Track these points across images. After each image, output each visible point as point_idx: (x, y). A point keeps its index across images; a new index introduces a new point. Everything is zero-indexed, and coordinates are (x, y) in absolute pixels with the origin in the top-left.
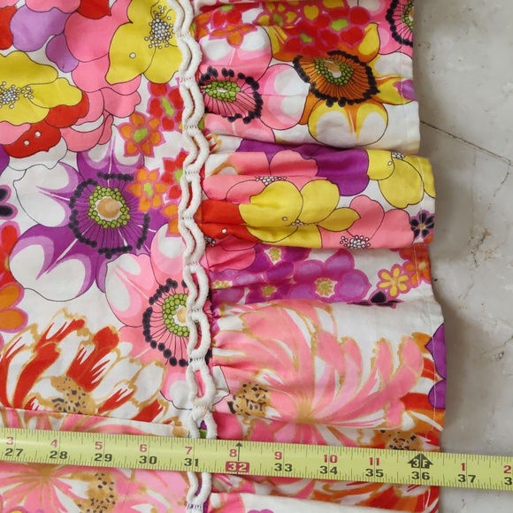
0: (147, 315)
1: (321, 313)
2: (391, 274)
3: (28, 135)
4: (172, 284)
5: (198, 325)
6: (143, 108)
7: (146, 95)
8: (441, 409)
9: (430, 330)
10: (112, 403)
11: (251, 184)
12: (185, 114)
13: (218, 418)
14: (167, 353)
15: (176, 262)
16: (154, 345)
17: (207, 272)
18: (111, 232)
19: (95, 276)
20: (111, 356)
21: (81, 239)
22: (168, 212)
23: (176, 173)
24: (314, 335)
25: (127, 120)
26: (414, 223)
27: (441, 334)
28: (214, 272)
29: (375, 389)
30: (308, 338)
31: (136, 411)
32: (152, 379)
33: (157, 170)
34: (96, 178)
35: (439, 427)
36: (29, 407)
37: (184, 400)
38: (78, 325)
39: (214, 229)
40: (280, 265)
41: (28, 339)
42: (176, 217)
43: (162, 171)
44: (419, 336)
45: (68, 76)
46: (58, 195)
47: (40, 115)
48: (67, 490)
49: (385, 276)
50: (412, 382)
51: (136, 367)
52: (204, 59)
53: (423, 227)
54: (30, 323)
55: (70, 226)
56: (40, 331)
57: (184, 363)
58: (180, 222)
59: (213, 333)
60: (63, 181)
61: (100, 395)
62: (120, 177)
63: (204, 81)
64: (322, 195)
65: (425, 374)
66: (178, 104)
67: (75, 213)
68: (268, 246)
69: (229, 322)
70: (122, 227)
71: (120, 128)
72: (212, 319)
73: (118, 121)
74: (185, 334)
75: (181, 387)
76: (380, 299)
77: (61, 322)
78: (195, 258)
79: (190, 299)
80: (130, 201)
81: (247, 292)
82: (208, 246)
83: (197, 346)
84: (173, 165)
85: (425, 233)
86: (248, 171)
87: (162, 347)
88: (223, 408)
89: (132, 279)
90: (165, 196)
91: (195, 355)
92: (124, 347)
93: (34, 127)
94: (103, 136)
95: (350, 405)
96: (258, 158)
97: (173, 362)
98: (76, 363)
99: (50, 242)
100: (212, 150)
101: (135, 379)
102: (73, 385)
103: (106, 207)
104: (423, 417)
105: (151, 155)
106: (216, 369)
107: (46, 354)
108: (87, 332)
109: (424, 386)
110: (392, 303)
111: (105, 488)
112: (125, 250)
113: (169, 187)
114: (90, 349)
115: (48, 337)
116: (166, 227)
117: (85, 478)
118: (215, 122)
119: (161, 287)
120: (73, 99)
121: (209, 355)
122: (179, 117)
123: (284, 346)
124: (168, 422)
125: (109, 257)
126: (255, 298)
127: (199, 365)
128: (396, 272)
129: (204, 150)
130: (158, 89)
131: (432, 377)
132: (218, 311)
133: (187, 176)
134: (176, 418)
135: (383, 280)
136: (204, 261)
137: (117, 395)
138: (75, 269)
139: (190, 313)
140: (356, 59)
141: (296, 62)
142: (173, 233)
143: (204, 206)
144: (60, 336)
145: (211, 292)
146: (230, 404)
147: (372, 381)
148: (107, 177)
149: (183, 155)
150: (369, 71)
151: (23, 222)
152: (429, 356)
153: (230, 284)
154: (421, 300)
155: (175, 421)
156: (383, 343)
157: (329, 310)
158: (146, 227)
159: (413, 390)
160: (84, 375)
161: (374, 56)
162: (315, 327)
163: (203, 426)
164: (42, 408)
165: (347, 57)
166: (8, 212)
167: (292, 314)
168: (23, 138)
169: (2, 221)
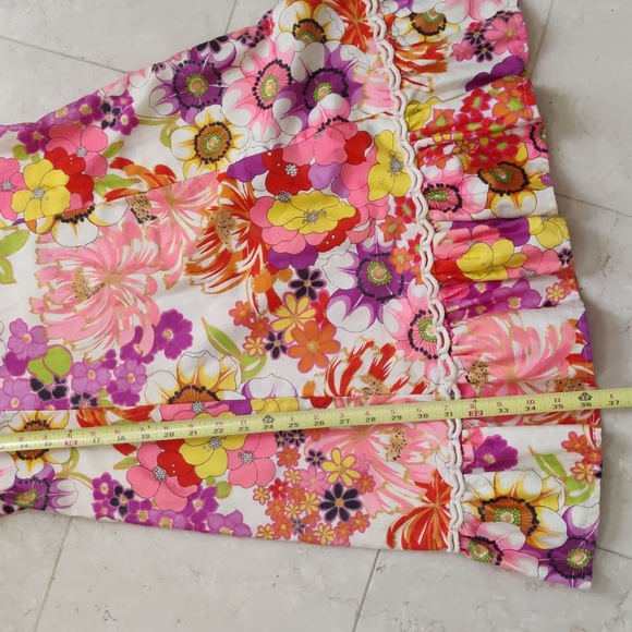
0: (410, 333)
1: (513, 317)
2: (553, 289)
3: (328, 238)
4: (422, 312)
5: (441, 334)
6: (392, 213)
7: (393, 205)
8: (590, 361)
9: (578, 316)
10: (397, 386)
11: (461, 248)
12: (417, 213)
13: (460, 386)
14: (426, 353)
15: (423, 299)
16: (417, 349)
17: (442, 302)
18: (382, 288)
19: (376, 315)
20: (393, 359)
21: (366, 294)
22: (414, 271)
23: (416, 247)
24: (510, 329)
25: (384, 221)
26: (560, 256)
27: (584, 318)
28: (446, 302)
29: (550, 355)
30: (507, 331)
31: (412, 389)
32: (418, 369)
33: (404, 248)
34: (369, 257)
35: (591, 373)
36: (349, 395)
37: (439, 379)
38: (370, 344)
39: (443, 277)
40: (485, 292)
41: (343, 356)
42: (419, 273)
43: (408, 247)
44: (571, 321)
45: (345, 200)
46: (348, 270)
47: (333, 225)
48: (377, 440)
49: (550, 291)
50: (571, 347)
51: (408, 363)
52: (425, 179)
53: (566, 258)
54: (342, 347)
55: (358, 287)
56: (349, 351)
57: (436, 357)
58: (422, 275)
59: (451, 337)
60: (350, 262)
61: (389, 383)
62: (383, 254)
63: (426, 192)
64: (504, 248)
65: (577, 342)
66: (412, 206)
67: (360, 279)
68: (476, 283)
69: (460, 329)
70: (388, 284)
71: (380, 226)
72: (449, 329)
73: (378, 222)
74: (435, 340)
75: (436, 372)
76: (548, 304)
77: (360, 344)
78: (434, 295)
79: (434, 320)
80: (391, 268)
81: (468, 311)
82: (441, 287)
83: (442, 346)
84: (414, 243)
85: (568, 261)
86: (459, 240)
87: (422, 350)
88: (463, 380)
89: (398, 313)
90: (411, 261)
91: (442, 352)
92: (400, 353)
93: (331, 233)
94: (370, 232)
95: (537, 366)
96: (464, 231)
97: (430, 357)
98: (373, 365)
99: (349, 299)
100: (436, 231)
101: (408, 370)
102: (373, 379)
103: (377, 273)
104: (581, 368)
105: (400, 239)
106: (455, 358)
107: (355, 363)
108: (376, 348)
109: (578, 349)
110: (555, 305)
111: (400, 436)
112: (391, 297)
113: (413, 257)
114: (380, 357)
115: (355, 353)
116: (414, 279)
117: (387, 432)
118: (436, 215)
119: (416, 315)
120: (350, 213)
121: (450, 350)
122: (414, 215)
123: (494, 338)
124: (431, 393)
125: (383, 302)
126: (473, 314)
127: (444, 356)
128: (557, 287)
129: (431, 231)
130: (400, 200)
131: (581, 343)
132: (452, 324)
133: (423, 248)
134: (436, 390)
135: (549, 294)
136: (440, 297)
137: (400, 381)
138: (364, 312)
139: (436, 328)
140: (514, 165)
141: (479, 173)
142: (419, 282)
143: (436, 264)
144: (361, 352)
145: (446, 314)
146: (467, 377)
147: (547, 351)
148: (375, 255)
149: (419, 236)
150: (523, 171)
151: (330, 289)
152: (578, 331)
153: (457, 307)
154: (572, 301)
155: (435, 391)
156: (551, 328)
157: (517, 314)
158: (402, 282)
159: (572, 352)
160: (378, 372)
161: (525, 161)
162: (511, 324)
163: (452, 393)
164: (357, 394)
165: (509, 164)
166: (321, 284)
167: (496, 319)
168: (325, 240)
169: (318, 290)
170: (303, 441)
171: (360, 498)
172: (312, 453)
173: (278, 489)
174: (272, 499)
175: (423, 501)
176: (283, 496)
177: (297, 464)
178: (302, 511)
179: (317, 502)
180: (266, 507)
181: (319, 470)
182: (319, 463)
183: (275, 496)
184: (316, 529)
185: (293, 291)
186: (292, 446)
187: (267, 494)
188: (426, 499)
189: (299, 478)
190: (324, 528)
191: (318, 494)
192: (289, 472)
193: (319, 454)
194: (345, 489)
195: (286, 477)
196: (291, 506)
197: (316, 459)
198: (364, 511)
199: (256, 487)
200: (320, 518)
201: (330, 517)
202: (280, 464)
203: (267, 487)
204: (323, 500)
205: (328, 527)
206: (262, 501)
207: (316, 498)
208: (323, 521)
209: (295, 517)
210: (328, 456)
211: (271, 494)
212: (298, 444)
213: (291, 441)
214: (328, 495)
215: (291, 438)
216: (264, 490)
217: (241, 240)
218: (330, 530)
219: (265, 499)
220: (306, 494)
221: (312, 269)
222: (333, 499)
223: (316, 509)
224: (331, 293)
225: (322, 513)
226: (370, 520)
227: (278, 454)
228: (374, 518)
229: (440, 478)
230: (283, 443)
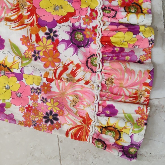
0: (87, 61)
1: (127, 64)
2: (142, 56)
4: (94, 55)
5: (99, 64)
6: (88, 14)
7: (89, 11)
8: (151, 86)
9: (151, 69)
10: (79, 80)
12: (98, 16)
13: (102, 85)
14: (92, 70)
15: (95, 50)
16: (89, 68)
17: (102, 53)
18: (79, 42)
19: (76, 52)
20: (79, 70)
21: (73, 43)
22: (93, 39)
23: (95, 30)
24: (125, 68)
25: (84, 17)
26: (149, 41)
27: (153, 70)
29: (138, 81)
30: (124, 69)
31: (84, 82)
32: (88, 75)
33: (91, 29)
34: (76, 30)
35: (150, 90)
36: (61, 80)
37: (95, 80)
38: (72, 62)
39: (104, 43)
40: (118, 52)
41: (61, 65)
43: (92, 29)
44: (148, 70)
45: (71, 4)
46: (68, 33)
47: (65, 14)
48: (68, 98)
50: (146, 80)
51: (85, 73)
52: (103, 5)
53: (151, 42)
54: (61, 61)
55: (70, 40)
56: (64, 63)
57: (95, 72)
58: (96, 41)
59: (103, 66)
60: (69, 29)
61: (77, 78)
62: (82, 30)
63: (103, 9)
64: (129, 36)
65: (149, 78)
67: (72, 37)
69: (107, 64)
70: (82, 41)
71: (83, 18)
72: (103, 63)
73: (82, 17)
74: (96, 66)
75: (95, 78)
76: (140, 62)
77: (68, 62)
78: (99, 49)
79: (98, 58)
80: (84, 35)
81: (110, 58)
82: (102, 47)
83: (99, 69)
84: (95, 28)
85: (152, 44)
86: (112, 30)
87: (91, 69)
88: (103, 83)
89: (84, 53)
90: (93, 35)
91: (98, 71)
92: (82, 68)
93: (64, 17)
95: (132, 84)
96: (115, 27)
97: (93, 72)
98: (72, 71)
100: (104, 25)
101: (84, 75)
102: (71, 76)
103: (79, 37)
104: (147, 88)
105: (89, 25)
106: (103, 74)
107: (65, 68)
108: (74, 64)
109: (148, 81)
110: (143, 63)
111: (77, 98)
113: (94, 33)
114: (75, 68)
115: (66, 65)
116: (93, 42)
117: (72, 96)
118: (105, 19)
119: (91, 55)
120: (72, 11)
121: (101, 71)
122: (97, 17)
123: (118, 70)
124: (91, 85)
125: (79, 48)
126: (112, 59)
127: (99, 73)
129: (102, 25)
130: (92, 10)
131: (150, 79)
132: (104, 61)
133: (98, 30)
134: (93, 84)
135: (141, 58)
136: (101, 50)
137: (80, 79)
138: (71, 50)
139: (98, 61)
140: (138, 4)
141: (125, 8)
142: (95, 43)
143: (102, 37)
144: (68, 65)
145: (102, 57)
146: (105, 82)
147: (137, 79)
148: (79, 29)
149: (97, 26)
150: (141, 7)
151: (60, 38)
152: (150, 75)
153: (107, 56)
156: (140, 71)
157: (129, 63)
158: (88, 42)
159: (146, 82)
160: (74, 73)
162: (126, 66)
163: (99, 86)
164: (64, 80)
165: (136, 4)
166: (56, 36)
167: (121, 63)
168: (61, 19)
169: (55, 38)
170: (40, 93)
171: (58, 117)
172: (43, 98)
173: (29, 109)
174: (26, 112)
175: (81, 123)
176: (30, 112)
177: (37, 101)
178: (36, 118)
179: (43, 115)
180: (23, 114)
181: (45, 105)
182: (45, 102)
183: (27, 111)
184: (41, 125)
185: (46, 36)
186: (36, 94)
187: (24, 110)
188: (82, 122)
189: (37, 106)
190: (44, 125)
191: (43, 113)
192: (34, 103)
193: (46, 99)
194: (53, 113)
195: (33, 105)
196: (33, 115)
197: (44, 101)
198: (59, 122)
199: (21, 106)
200: (43, 122)
201: (46, 122)
202: (31, 99)
203: (25, 107)
204: (45, 115)
205: (45, 126)
206: (22, 112)
207: (42, 114)
208: (44, 123)
209: (34, 120)
210: (49, 100)
211: (26, 110)
212: (38, 94)
213: (36, 92)
214: (47, 114)
215: (36, 91)
216: (23, 108)
217: (28, 11)
218: (46, 126)
219: (23, 111)
220: (39, 112)
221: (54, 29)
222: (49, 116)
223: (42, 118)
224: (60, 40)
225: (44, 120)
226: (61, 125)
227: (31, 96)
228: (63, 125)
229: (89, 116)
230: (33, 92)
